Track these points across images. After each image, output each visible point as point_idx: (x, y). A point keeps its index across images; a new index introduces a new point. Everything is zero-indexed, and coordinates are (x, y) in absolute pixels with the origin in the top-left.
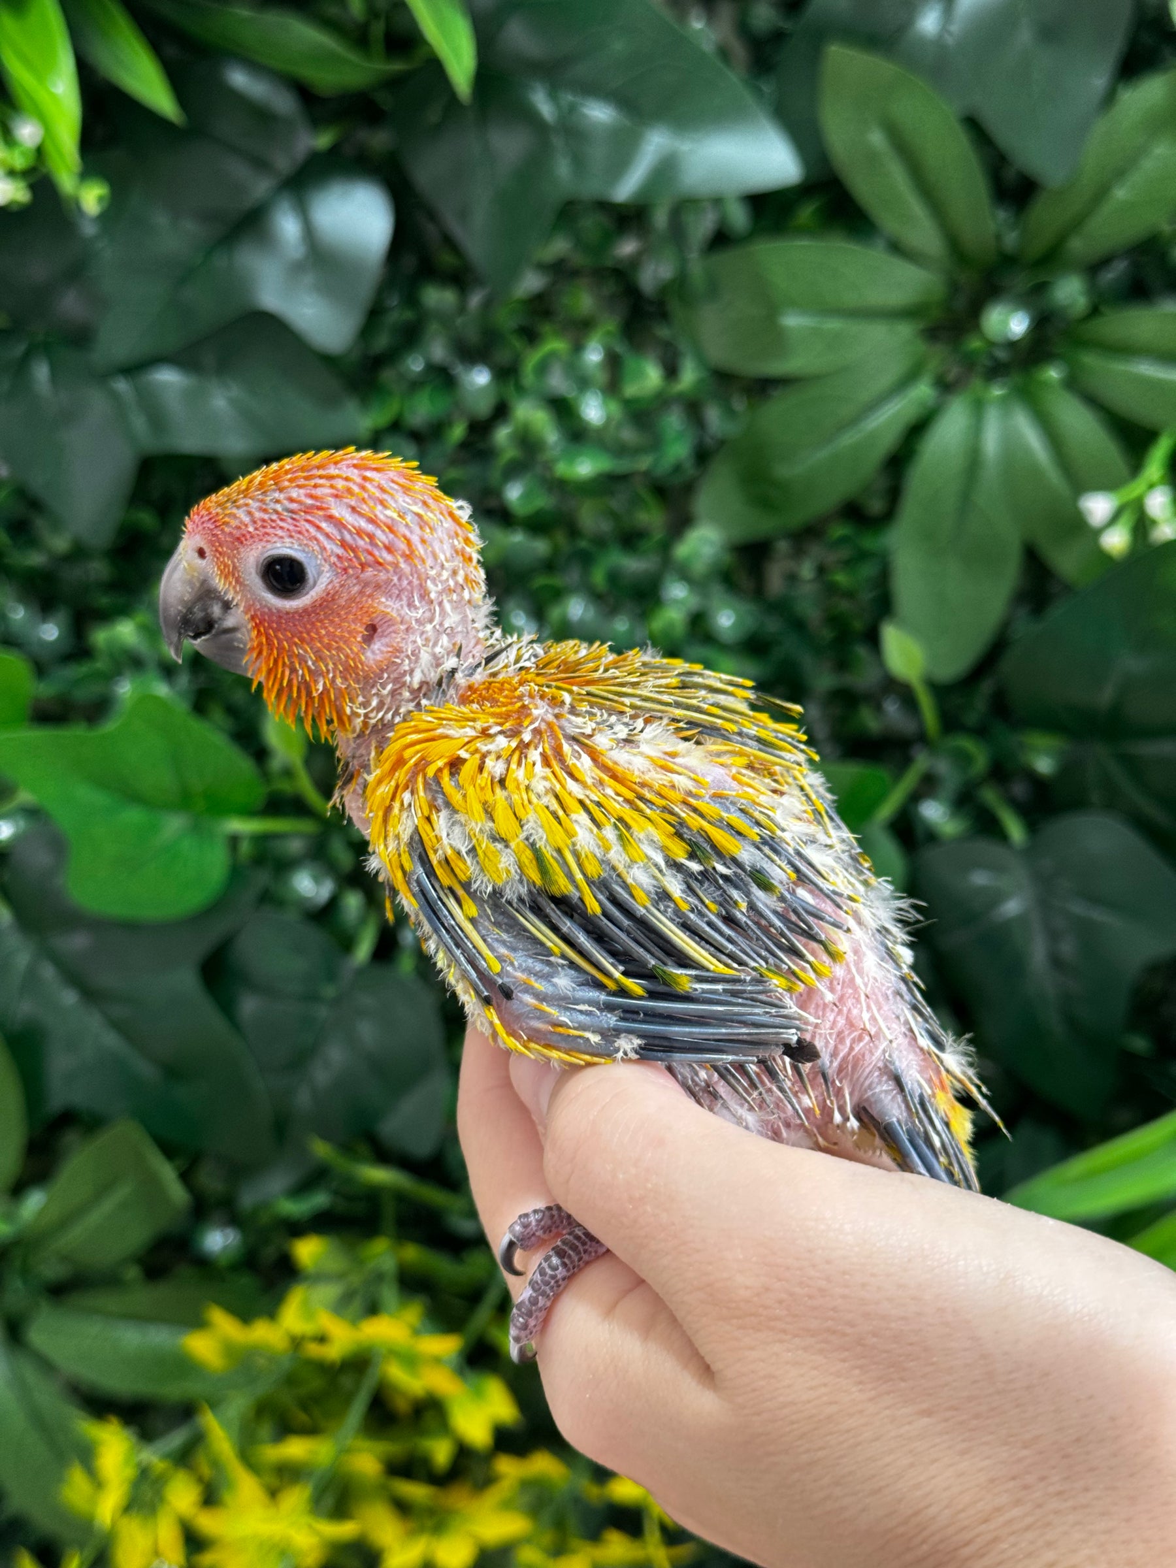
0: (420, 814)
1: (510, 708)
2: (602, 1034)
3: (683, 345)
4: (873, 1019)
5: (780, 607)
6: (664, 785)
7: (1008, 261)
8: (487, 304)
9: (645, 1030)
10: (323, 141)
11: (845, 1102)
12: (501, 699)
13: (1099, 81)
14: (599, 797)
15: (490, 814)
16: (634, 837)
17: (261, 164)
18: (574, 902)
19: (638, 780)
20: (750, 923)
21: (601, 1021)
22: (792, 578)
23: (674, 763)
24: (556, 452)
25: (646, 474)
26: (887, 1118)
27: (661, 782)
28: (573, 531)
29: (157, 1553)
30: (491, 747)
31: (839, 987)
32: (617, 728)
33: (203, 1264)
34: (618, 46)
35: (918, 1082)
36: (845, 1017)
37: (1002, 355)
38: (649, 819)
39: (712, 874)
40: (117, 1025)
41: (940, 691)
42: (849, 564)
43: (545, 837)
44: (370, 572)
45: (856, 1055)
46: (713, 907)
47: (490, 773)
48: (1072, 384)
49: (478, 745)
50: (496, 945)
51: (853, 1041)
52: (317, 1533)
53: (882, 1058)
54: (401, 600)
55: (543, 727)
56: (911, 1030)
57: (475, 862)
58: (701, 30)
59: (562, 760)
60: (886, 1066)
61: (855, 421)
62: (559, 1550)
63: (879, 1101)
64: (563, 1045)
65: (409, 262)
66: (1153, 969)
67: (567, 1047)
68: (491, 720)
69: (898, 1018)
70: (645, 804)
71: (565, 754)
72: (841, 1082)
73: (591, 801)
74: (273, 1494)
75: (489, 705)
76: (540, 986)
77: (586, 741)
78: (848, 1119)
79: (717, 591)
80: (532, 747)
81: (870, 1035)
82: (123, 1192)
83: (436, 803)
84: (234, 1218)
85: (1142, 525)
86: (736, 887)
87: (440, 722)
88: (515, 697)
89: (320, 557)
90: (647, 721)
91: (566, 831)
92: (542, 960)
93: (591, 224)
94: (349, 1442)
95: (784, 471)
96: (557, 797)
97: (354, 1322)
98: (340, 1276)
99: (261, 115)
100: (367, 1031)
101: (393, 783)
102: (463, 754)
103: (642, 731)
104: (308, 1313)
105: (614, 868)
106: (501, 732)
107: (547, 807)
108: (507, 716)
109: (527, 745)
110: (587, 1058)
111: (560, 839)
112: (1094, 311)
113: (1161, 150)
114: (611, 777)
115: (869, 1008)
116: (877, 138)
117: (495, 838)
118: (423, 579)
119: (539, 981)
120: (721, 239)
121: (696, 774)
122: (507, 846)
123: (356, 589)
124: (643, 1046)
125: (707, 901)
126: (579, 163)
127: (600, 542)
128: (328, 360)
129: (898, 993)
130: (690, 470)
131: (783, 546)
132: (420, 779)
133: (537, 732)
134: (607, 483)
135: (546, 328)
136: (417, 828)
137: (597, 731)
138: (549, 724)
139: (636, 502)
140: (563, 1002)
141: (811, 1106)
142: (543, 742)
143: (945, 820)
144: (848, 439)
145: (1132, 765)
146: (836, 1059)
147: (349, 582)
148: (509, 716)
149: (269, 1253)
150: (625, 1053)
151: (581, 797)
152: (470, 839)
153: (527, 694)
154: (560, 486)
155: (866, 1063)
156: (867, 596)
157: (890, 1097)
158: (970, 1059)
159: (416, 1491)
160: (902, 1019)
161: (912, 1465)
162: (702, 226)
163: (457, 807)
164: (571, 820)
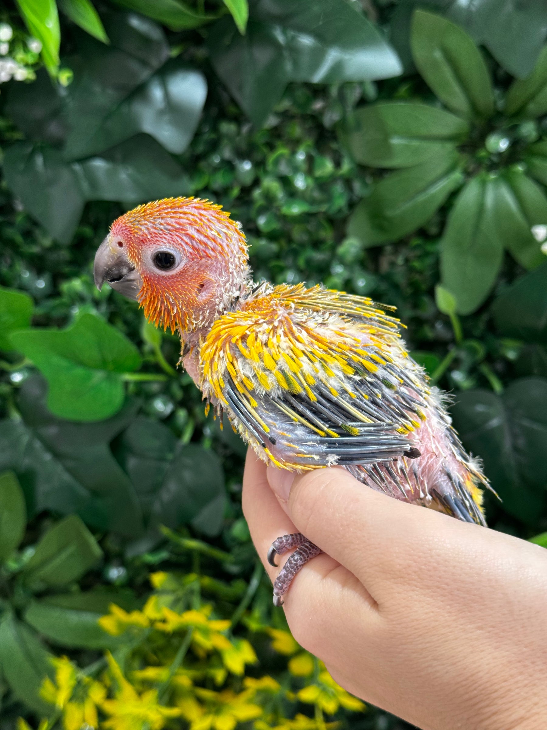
0: (228, 361)
1: (268, 311)
2: (320, 455)
3: (344, 152)
4: (437, 448)
5: (387, 278)
6: (340, 343)
7: (499, 114)
8: (251, 132)
9: (340, 452)
10: (174, 52)
11: (425, 488)
12: (263, 307)
13: (544, 30)
14: (312, 350)
15: (261, 359)
16: (329, 366)
17: (145, 63)
18: (303, 397)
19: (329, 341)
20: (383, 403)
21: (319, 449)
22: (393, 264)
23: (344, 333)
24: (282, 202)
25: (325, 213)
26: (445, 493)
27: (339, 341)
28: (290, 240)
29: (84, 720)
30: (261, 329)
31: (421, 433)
32: (317, 318)
33: (108, 584)
34: (316, 9)
35: (458, 476)
36: (424, 447)
37: (495, 159)
38: (335, 358)
39: (365, 382)
40: (69, 470)
41: (462, 318)
42: (420, 258)
43: (288, 367)
44: (204, 261)
45: (429, 465)
46: (367, 397)
47: (261, 340)
48: (529, 173)
49: (254, 328)
50: (267, 419)
51: (428, 458)
52: (161, 713)
53: (441, 466)
54: (216, 273)
55: (283, 319)
56: (453, 453)
57: (256, 381)
58: (355, 2)
59: (293, 334)
60: (443, 469)
61: (425, 189)
62: (274, 724)
63: (441, 485)
64: (302, 462)
65: (214, 111)
67: (304, 463)
68: (260, 317)
69: (447, 447)
70: (332, 351)
71: (294, 331)
72: (423, 478)
73: (308, 351)
74: (140, 694)
75: (257, 310)
76: (289, 435)
77: (304, 325)
78: (426, 495)
79: (357, 269)
80: (279, 328)
81: (436, 455)
82: (70, 550)
83: (236, 356)
84: (123, 563)
86: (376, 387)
87: (235, 319)
88: (269, 306)
89: (182, 253)
90: (331, 314)
91: (298, 365)
92: (289, 424)
93: (301, 94)
94: (176, 670)
95: (390, 213)
96: (292, 350)
97: (180, 613)
98: (173, 592)
99: (146, 40)
100: (188, 476)
101: (214, 348)
102: (248, 332)
103: (328, 319)
104: (158, 609)
105: (321, 381)
106: (265, 322)
107: (288, 355)
108: (266, 315)
109: (276, 328)
110: (313, 466)
111: (295, 368)
112: (540, 139)
114: (316, 340)
115: (434, 443)
116: (438, 55)
117: (265, 369)
119: (288, 433)
120: (363, 102)
121: (354, 337)
122: (271, 373)
123: (197, 268)
124: (339, 459)
125: (364, 394)
126: (296, 63)
127: (303, 245)
128: (174, 156)
129: (446, 436)
130: (346, 212)
131: (389, 249)
132: (227, 346)
133: (280, 321)
134: (306, 217)
135: (278, 143)
136: (226, 368)
137: (308, 320)
138: (285, 318)
139: (320, 226)
140: (301, 441)
141: (410, 489)
142: (284, 326)
143: (463, 380)
144: (421, 198)
146: (420, 467)
147: (194, 264)
148: (267, 315)
149: (139, 580)
150: (332, 463)
151: (303, 349)
152: (254, 371)
153: (275, 304)
154: (284, 218)
155: (434, 468)
156: (428, 273)
157: (445, 484)
158: (481, 465)
159: (207, 694)
160: (449, 448)
161: (472, 652)
162: (354, 95)
163: (246, 356)
164: (299, 360)
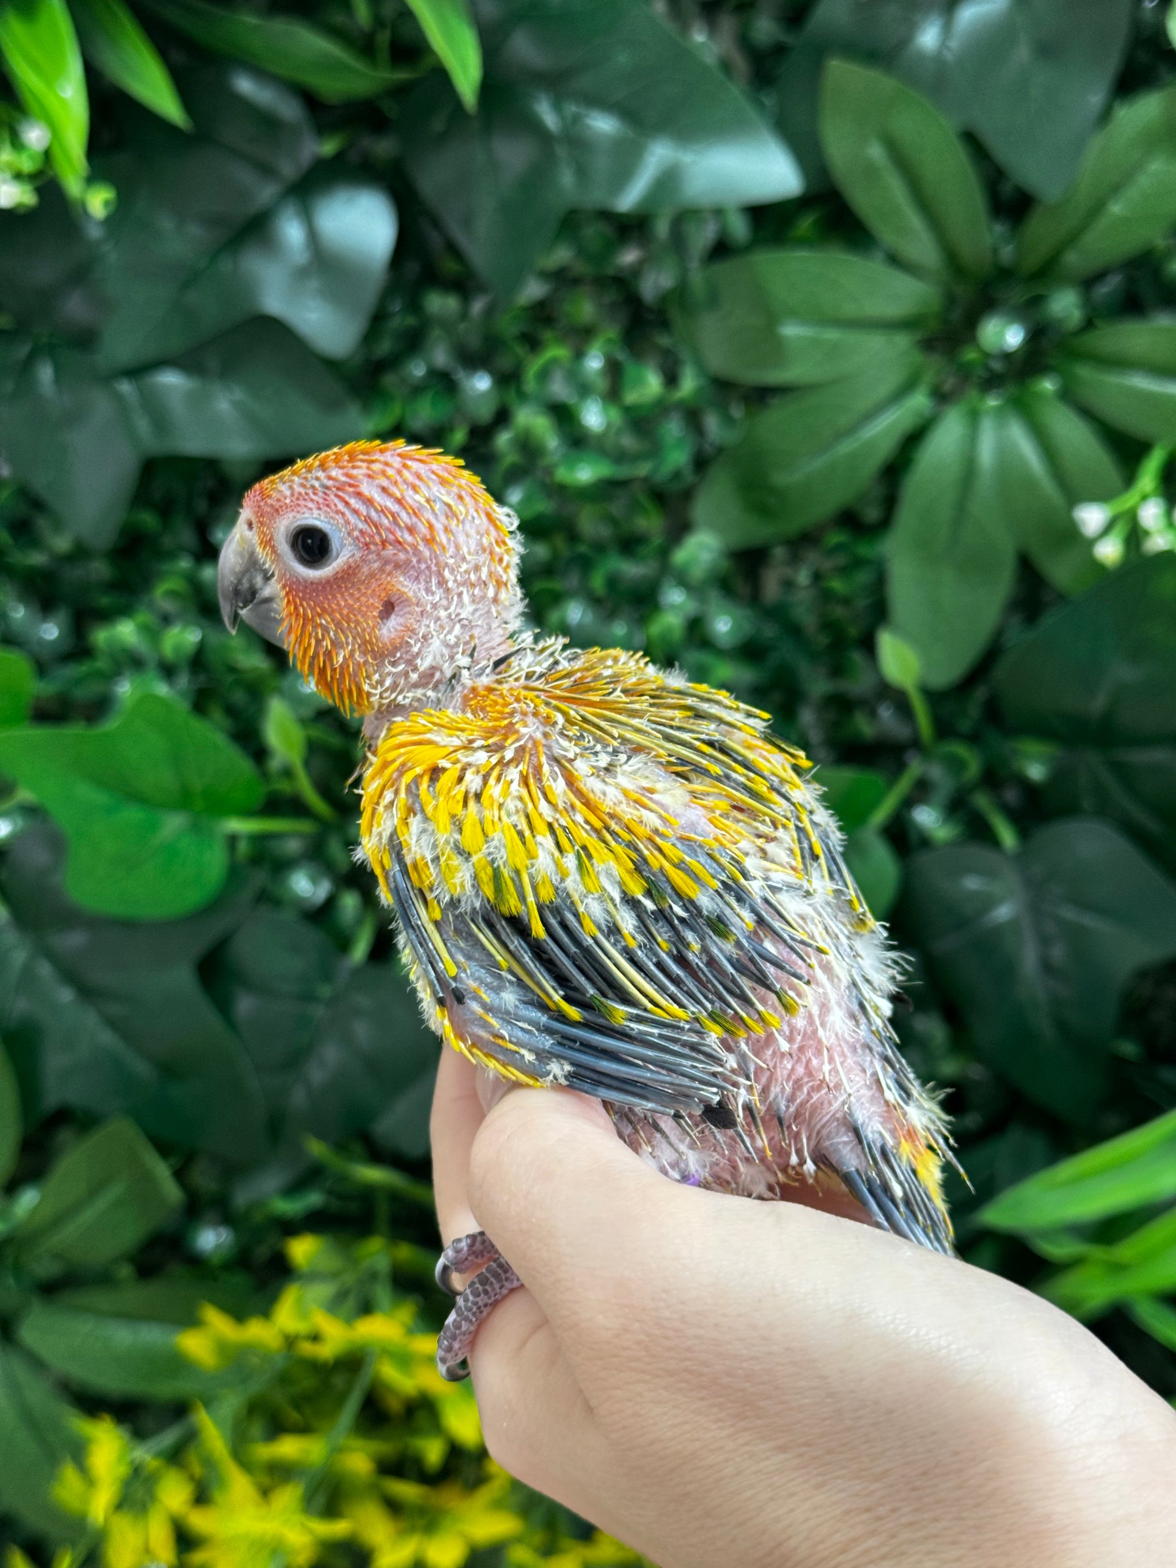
0: (399, 815)
1: (498, 723)
2: (537, 1054)
3: (685, 354)
4: (835, 1071)
5: (777, 613)
6: (633, 820)
7: (1004, 274)
8: (490, 312)
9: (576, 1059)
10: (328, 147)
11: (803, 1146)
13: (1096, 99)
14: (567, 822)
15: (458, 827)
16: (594, 867)
17: (266, 170)
19: (608, 811)
20: (701, 965)
21: (538, 1041)
22: (788, 584)
23: (648, 799)
24: (556, 458)
25: (646, 480)
26: (845, 1168)
27: (630, 816)
28: (573, 536)
29: (147, 1550)
30: (474, 761)
32: (600, 756)
33: (196, 1262)
34: (623, 59)
35: (879, 1133)
36: (804, 1067)
37: (997, 366)
38: (612, 852)
39: (668, 914)
40: (112, 1023)
41: (933, 697)
42: (844, 571)
43: (506, 855)
44: (390, 551)
46: (666, 946)
47: (467, 786)
48: (1067, 395)
49: (461, 756)
50: (454, 950)
51: (811, 1090)
52: (310, 1531)
53: (841, 1109)
54: (419, 583)
55: (528, 745)
56: (878, 1083)
58: (703, 44)
59: (540, 780)
60: (845, 1117)
61: (853, 429)
62: (549, 1550)
63: (837, 1151)
64: (501, 1057)
65: (412, 268)
66: (1143, 974)
67: (505, 1060)
68: (478, 733)
69: (864, 1069)
70: (612, 836)
71: (544, 775)
72: (798, 1126)
73: (559, 825)
74: (265, 1493)
76: (487, 997)
77: (567, 764)
78: (805, 1161)
79: (714, 596)
80: (513, 766)
81: (828, 1087)
82: (115, 1191)
83: (414, 807)
84: (227, 1218)
85: (1135, 536)
86: (691, 929)
87: (432, 727)
88: (506, 713)
89: (343, 530)
91: (528, 852)
92: (494, 972)
93: (592, 233)
94: (342, 1441)
95: (782, 478)
96: (527, 817)
97: (349, 1320)
98: (334, 1275)
99: (268, 123)
100: (362, 1031)
102: (446, 763)
103: (625, 763)
104: (302, 1312)
105: (568, 896)
106: (485, 747)
107: (516, 826)
108: (493, 732)
109: (508, 763)
110: (519, 1074)
111: (521, 859)
112: (1089, 324)
113: (1157, 166)
114: (584, 804)
115: (830, 1060)
116: (876, 152)
117: (458, 849)
118: (441, 567)
119: (488, 992)
120: (722, 249)
121: (666, 811)
122: (468, 860)
123: (376, 565)
124: (572, 1073)
125: (659, 939)
126: (582, 172)
127: (600, 548)
128: (331, 364)
130: (689, 477)
131: (779, 552)
132: (404, 782)
133: (521, 750)
134: (606, 489)
135: (547, 335)
137: (579, 757)
138: (535, 743)
139: (635, 507)
140: (507, 1016)
141: (763, 1146)
142: (525, 762)
143: (937, 825)
144: (845, 448)
145: (1122, 771)
146: (793, 1104)
147: (370, 557)
148: (496, 731)
149: (262, 1252)
150: (555, 1077)
151: (551, 820)
152: (436, 848)
153: (520, 710)
154: (561, 492)
155: (824, 1112)
156: (862, 603)
157: (848, 1147)
159: (407, 1490)
162: (703, 236)
163: (429, 815)
164: (536, 842)
